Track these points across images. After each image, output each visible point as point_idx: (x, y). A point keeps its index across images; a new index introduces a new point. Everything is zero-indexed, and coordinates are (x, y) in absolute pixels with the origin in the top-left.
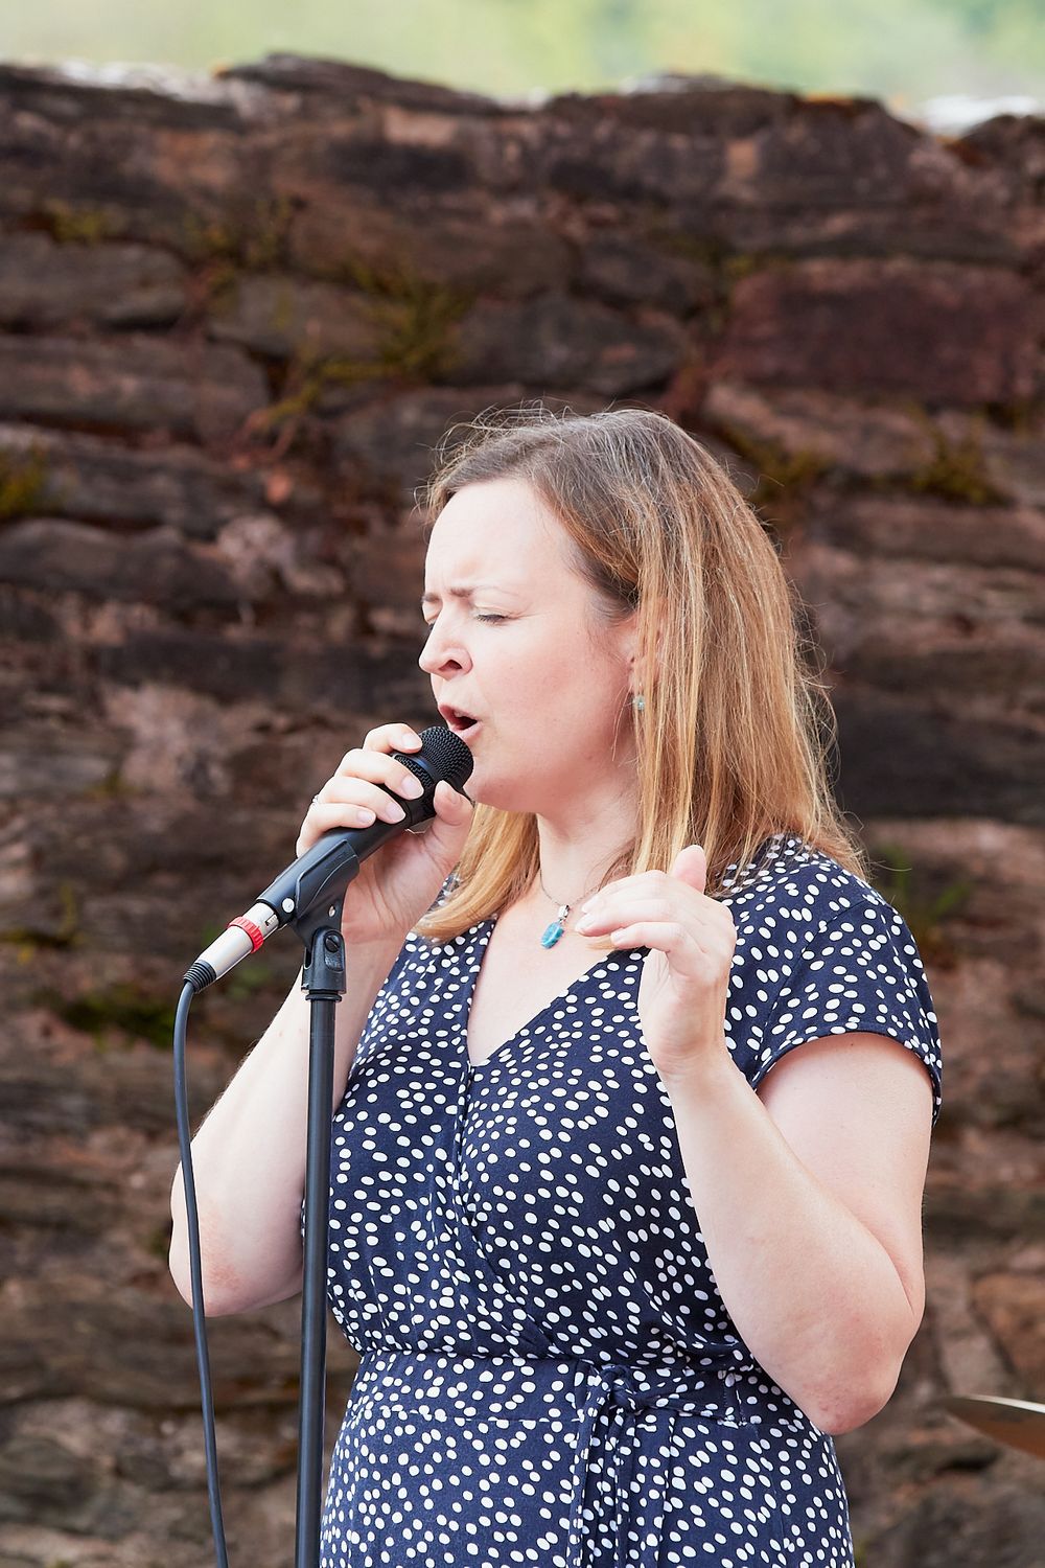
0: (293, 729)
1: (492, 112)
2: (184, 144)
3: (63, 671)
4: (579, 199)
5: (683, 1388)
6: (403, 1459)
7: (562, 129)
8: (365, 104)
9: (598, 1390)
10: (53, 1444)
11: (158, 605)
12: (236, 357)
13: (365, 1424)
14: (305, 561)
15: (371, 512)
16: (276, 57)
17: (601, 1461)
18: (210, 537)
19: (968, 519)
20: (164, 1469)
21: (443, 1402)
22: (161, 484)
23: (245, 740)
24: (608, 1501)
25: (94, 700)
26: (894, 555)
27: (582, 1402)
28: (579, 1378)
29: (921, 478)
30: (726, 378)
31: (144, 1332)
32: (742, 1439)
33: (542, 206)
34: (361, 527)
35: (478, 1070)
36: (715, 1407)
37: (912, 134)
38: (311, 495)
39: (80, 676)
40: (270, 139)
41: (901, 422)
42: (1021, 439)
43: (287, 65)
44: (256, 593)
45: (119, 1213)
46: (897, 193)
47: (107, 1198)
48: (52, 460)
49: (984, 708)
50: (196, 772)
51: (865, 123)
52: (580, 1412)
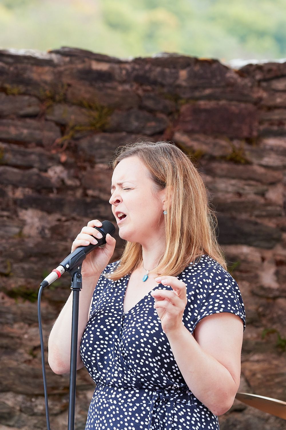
0: (67, 221)
1: (119, 62)
2: (40, 70)
3: (8, 205)
4: (141, 85)
5: (177, 396)
6: (105, 413)
7: (137, 67)
8: (86, 60)
9: (155, 396)
10: (4, 403)
11: (32, 188)
12: (53, 124)
13: (96, 403)
14: (70, 177)
15: (87, 164)
16: (63, 48)
17: (156, 414)
18: (46, 171)
19: (240, 168)
20: (33, 410)
21: (116, 398)
22: (33, 157)
23: (54, 223)
24: (157, 424)
25: (16, 213)
26: (221, 177)
27: (151, 399)
28: (150, 393)
29: (228, 157)
30: (178, 131)
31: (27, 375)
32: (192, 409)
33: (132, 86)
34: (85, 168)
35: (126, 315)
36: (185, 400)
37: (227, 69)
38: (72, 160)
39: (12, 206)
40: (62, 69)
41: (223, 143)
42: (254, 147)
43: (66, 50)
44: (58, 185)
45: (21, 344)
46: (223, 84)
47: (18, 341)
48: (6, 151)
49: (244, 216)
50: (42, 231)
51: (215, 66)
52: (151, 402)
